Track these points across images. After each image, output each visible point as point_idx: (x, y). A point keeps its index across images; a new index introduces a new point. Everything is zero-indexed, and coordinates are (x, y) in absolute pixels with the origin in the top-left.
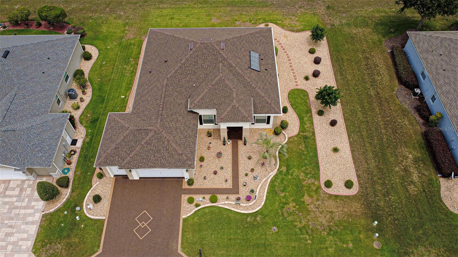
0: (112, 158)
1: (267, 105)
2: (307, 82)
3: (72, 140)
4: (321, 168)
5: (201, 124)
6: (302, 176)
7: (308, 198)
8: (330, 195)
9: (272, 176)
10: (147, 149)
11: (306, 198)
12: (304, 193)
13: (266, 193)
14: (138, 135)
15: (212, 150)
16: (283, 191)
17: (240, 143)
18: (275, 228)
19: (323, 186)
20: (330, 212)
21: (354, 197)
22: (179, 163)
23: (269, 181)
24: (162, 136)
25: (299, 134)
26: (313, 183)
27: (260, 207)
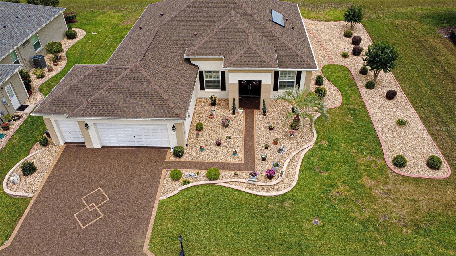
0: (60, 103)
1: (296, 57)
2: (346, 59)
3: (21, 105)
4: (383, 144)
5: (202, 88)
6: (354, 152)
7: (369, 180)
8: (404, 176)
9: (307, 150)
10: (115, 91)
11: (365, 180)
12: (362, 174)
13: (298, 170)
14: (105, 75)
15: (215, 119)
16: (326, 169)
17: (257, 114)
18: (317, 221)
19: (391, 165)
20: (410, 201)
21: (447, 181)
22: (162, 111)
23: (303, 155)
24: (140, 75)
25: (341, 106)
26: (375, 162)
27: (290, 189)
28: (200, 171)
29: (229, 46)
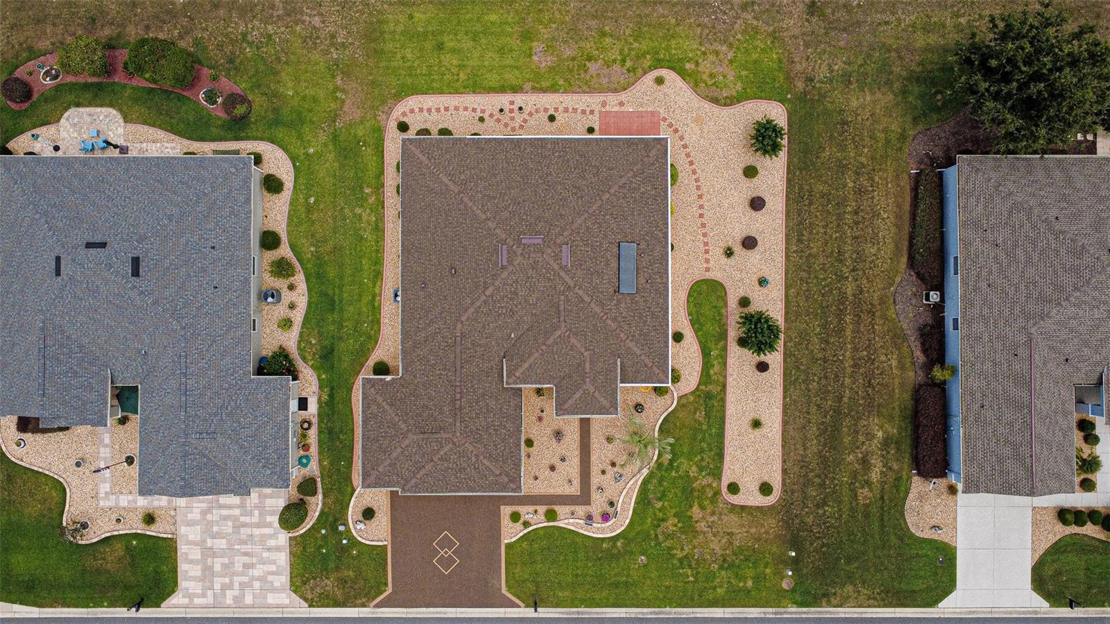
1: (645, 369)
2: (729, 261)
3: (298, 398)
4: (727, 458)
6: (693, 471)
7: (699, 511)
8: (732, 505)
9: (645, 474)
10: (443, 467)
11: (695, 510)
12: (693, 502)
13: (632, 504)
16: (660, 499)
18: (643, 558)
19: (724, 490)
20: (728, 534)
21: (771, 508)
22: (497, 486)
23: (639, 483)
25: (697, 389)
26: (710, 485)
27: (623, 528)
28: (538, 508)
29: (560, 372)
